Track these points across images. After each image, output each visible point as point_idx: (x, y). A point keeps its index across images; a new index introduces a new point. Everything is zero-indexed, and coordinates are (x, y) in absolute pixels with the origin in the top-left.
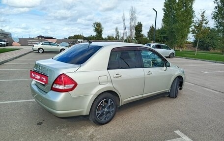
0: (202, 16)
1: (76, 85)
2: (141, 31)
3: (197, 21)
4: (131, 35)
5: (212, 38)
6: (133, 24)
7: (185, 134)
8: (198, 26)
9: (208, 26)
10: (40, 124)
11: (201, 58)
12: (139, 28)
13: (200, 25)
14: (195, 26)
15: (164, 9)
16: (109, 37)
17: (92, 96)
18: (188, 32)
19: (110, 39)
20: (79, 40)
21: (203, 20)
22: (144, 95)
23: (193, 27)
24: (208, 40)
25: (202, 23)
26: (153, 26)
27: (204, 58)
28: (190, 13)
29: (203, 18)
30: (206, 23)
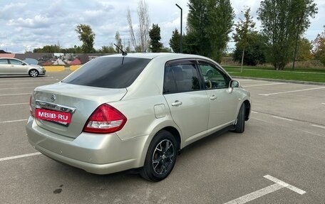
0: (247, 16)
1: (125, 120)
2: (159, 38)
3: (240, 23)
4: (143, 44)
5: (258, 47)
6: (144, 27)
7: (278, 178)
8: (242, 30)
9: (255, 30)
10: (58, 191)
11: (251, 76)
12: (155, 34)
13: (245, 29)
14: (237, 30)
15: (189, 6)
16: (105, 48)
17: (147, 137)
18: (228, 39)
19: (106, 51)
20: (55, 54)
21: (247, 22)
22: (209, 131)
23: (235, 32)
24: (252, 51)
25: (247, 26)
26: (176, 31)
27: (255, 76)
28: (226, 11)
29: (248, 19)
30: (253, 26)
